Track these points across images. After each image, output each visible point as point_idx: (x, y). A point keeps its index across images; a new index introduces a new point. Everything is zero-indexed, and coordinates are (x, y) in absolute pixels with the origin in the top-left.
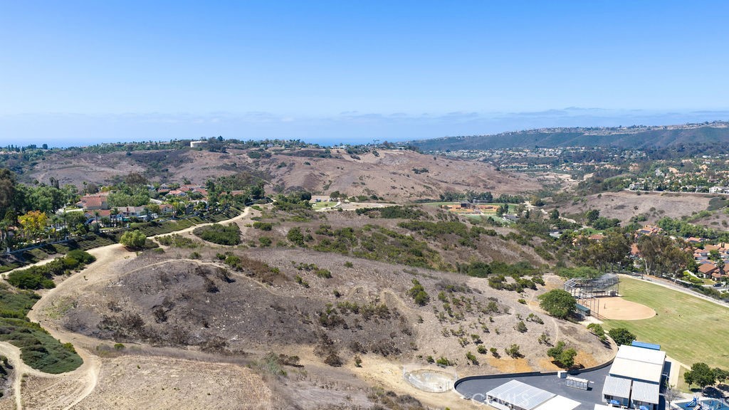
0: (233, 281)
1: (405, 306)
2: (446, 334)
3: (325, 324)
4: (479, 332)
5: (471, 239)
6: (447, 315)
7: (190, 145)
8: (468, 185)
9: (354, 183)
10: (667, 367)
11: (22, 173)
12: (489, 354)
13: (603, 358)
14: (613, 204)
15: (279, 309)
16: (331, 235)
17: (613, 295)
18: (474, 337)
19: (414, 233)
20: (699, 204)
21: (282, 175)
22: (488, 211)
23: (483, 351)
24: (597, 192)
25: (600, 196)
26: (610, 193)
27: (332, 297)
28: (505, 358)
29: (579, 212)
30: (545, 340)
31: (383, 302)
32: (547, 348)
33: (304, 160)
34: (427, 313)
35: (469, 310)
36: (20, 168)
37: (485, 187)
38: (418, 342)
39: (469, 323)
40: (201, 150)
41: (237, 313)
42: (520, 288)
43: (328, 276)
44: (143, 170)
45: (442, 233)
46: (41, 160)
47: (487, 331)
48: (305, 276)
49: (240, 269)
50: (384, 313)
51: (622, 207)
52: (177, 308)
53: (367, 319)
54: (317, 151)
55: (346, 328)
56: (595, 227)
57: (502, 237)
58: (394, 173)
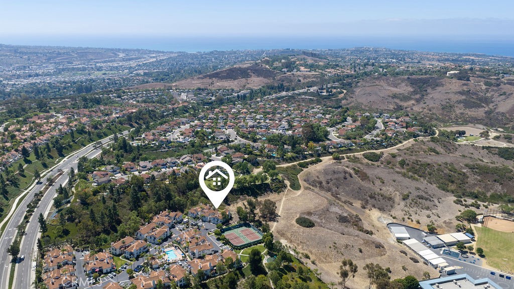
0: (353, 177)
1: (398, 199)
2: (402, 211)
3: (370, 197)
4: (413, 213)
6: (408, 205)
7: (446, 74)
12: (410, 220)
13: (444, 232)
15: (360, 189)
18: (410, 214)
21: (499, 101)
27: (378, 190)
28: (414, 222)
31: (392, 195)
35: (418, 206)
38: (392, 210)
39: (413, 210)
41: (348, 187)
43: (383, 183)
44: (412, 90)
46: (362, 80)
47: (416, 214)
48: (376, 181)
49: (357, 174)
50: (390, 199)
52: (333, 182)
53: (383, 199)
55: (375, 200)
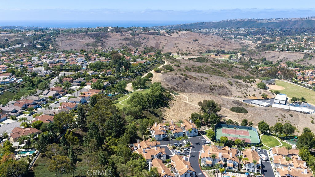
0: (188, 80)
1: (228, 86)
2: (238, 92)
3: (211, 89)
4: (246, 91)
5: (231, 69)
6: (238, 88)
7: (108, 30)
8: (214, 46)
9: (174, 46)
10: (287, 99)
11: (52, 42)
12: (248, 95)
13: (273, 97)
14: (271, 56)
15: (200, 86)
16: (196, 68)
17: (274, 84)
18: (245, 92)
19: (215, 67)
20: (300, 56)
21: (145, 43)
22: (225, 57)
23: (247, 95)
24: (265, 51)
25: (266, 52)
26: (270, 52)
27: (210, 84)
28: (252, 96)
29: (258, 58)
30: (260, 93)
31: (222, 85)
32: (261, 95)
33: (152, 36)
34: (233, 87)
35: (243, 87)
36: (50, 40)
37: (221, 47)
38: (232, 93)
39: (243, 89)
40: (113, 32)
41: (192, 87)
42: (250, 82)
43: (207, 79)
44: (94, 41)
45: (223, 67)
46: (57, 37)
47: (247, 91)
48: (202, 79)
49: (188, 77)
50: (223, 87)
51: (274, 57)
52: (179, 85)
53: (220, 89)
54: (155, 32)
55: (216, 90)
56: (264, 64)
57: (239, 68)
58: (187, 42)
